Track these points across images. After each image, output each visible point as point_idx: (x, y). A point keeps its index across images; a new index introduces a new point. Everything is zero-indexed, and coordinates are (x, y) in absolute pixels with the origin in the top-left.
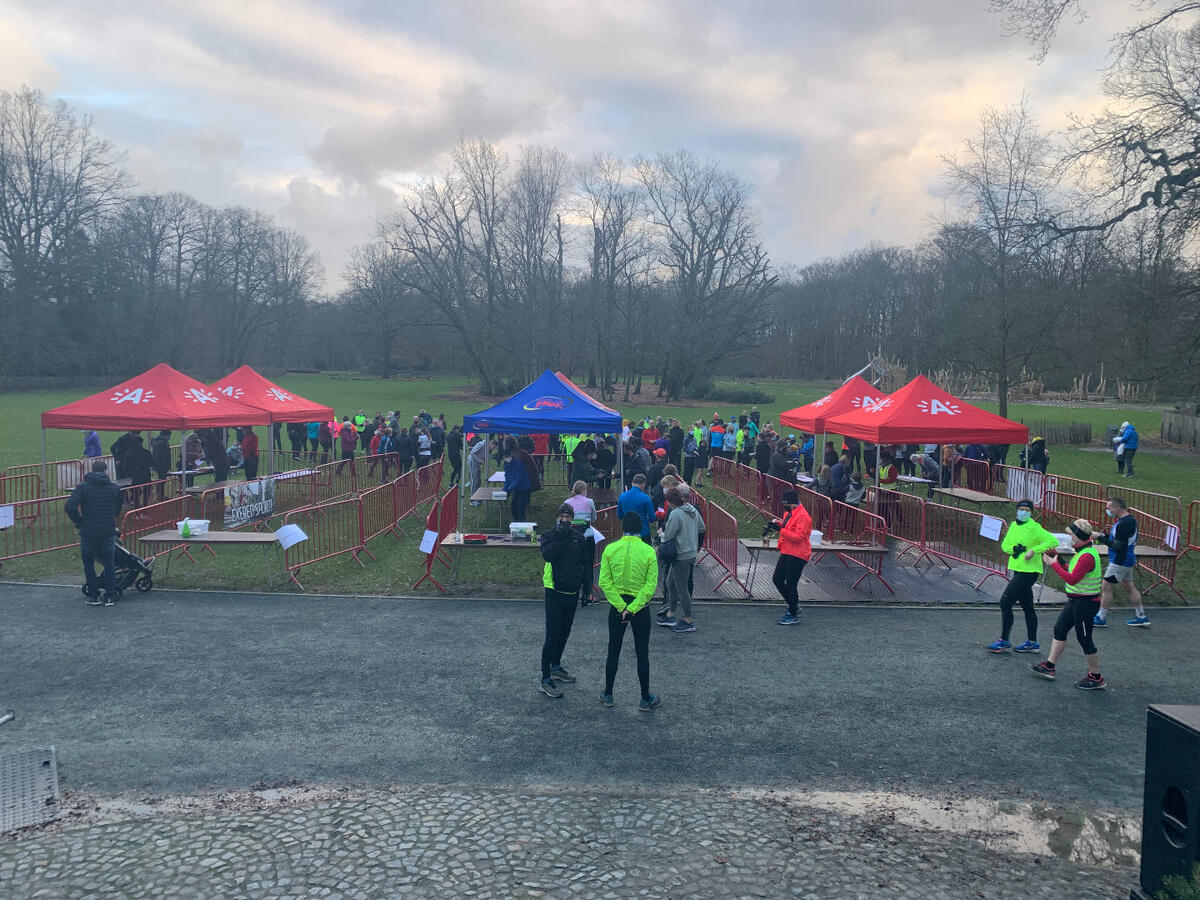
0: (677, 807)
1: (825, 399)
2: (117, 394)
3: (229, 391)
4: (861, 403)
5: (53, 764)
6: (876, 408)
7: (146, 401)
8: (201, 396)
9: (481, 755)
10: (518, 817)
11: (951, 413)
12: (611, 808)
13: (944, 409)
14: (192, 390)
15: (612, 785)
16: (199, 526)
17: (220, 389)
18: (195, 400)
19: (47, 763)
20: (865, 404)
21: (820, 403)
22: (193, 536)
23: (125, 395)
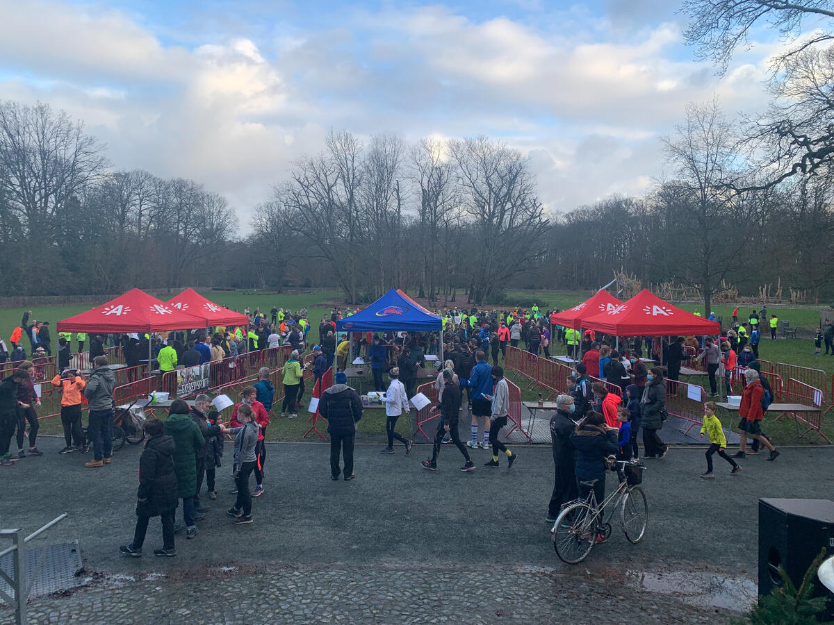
0: (481, 578)
1: (581, 306)
2: (106, 309)
3: (179, 305)
4: (606, 308)
5: (78, 551)
6: (615, 312)
7: (125, 313)
8: (161, 310)
9: (352, 545)
10: (378, 584)
11: (666, 314)
12: (438, 578)
13: (661, 312)
14: (155, 306)
15: (438, 563)
16: (162, 397)
17: (172, 304)
18: (157, 313)
19: (75, 550)
20: (608, 309)
21: (577, 308)
22: (158, 403)
23: (112, 309)
